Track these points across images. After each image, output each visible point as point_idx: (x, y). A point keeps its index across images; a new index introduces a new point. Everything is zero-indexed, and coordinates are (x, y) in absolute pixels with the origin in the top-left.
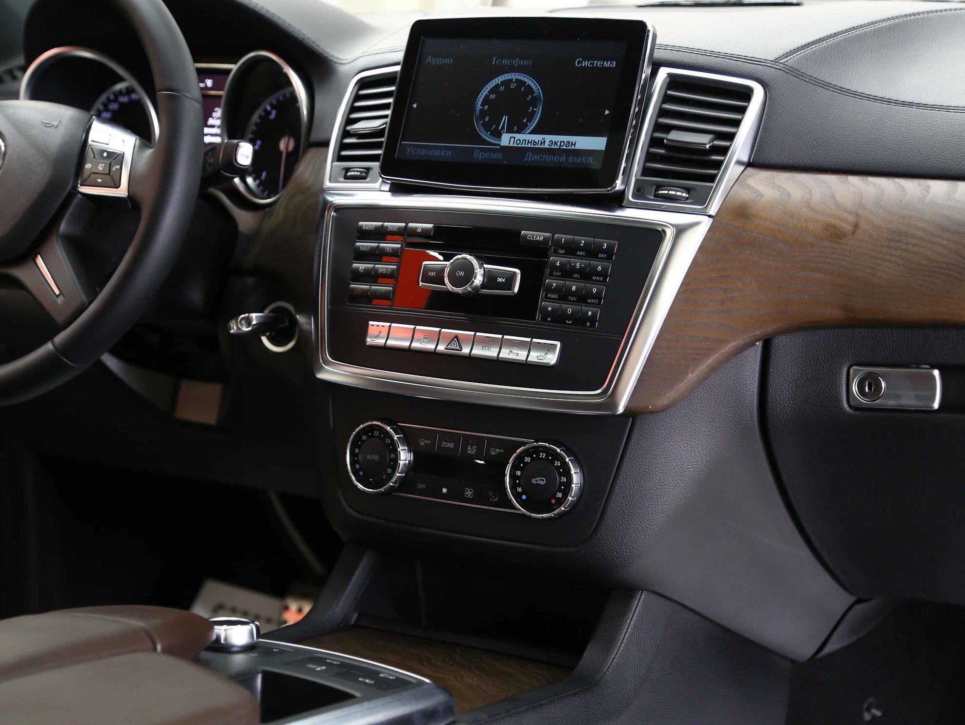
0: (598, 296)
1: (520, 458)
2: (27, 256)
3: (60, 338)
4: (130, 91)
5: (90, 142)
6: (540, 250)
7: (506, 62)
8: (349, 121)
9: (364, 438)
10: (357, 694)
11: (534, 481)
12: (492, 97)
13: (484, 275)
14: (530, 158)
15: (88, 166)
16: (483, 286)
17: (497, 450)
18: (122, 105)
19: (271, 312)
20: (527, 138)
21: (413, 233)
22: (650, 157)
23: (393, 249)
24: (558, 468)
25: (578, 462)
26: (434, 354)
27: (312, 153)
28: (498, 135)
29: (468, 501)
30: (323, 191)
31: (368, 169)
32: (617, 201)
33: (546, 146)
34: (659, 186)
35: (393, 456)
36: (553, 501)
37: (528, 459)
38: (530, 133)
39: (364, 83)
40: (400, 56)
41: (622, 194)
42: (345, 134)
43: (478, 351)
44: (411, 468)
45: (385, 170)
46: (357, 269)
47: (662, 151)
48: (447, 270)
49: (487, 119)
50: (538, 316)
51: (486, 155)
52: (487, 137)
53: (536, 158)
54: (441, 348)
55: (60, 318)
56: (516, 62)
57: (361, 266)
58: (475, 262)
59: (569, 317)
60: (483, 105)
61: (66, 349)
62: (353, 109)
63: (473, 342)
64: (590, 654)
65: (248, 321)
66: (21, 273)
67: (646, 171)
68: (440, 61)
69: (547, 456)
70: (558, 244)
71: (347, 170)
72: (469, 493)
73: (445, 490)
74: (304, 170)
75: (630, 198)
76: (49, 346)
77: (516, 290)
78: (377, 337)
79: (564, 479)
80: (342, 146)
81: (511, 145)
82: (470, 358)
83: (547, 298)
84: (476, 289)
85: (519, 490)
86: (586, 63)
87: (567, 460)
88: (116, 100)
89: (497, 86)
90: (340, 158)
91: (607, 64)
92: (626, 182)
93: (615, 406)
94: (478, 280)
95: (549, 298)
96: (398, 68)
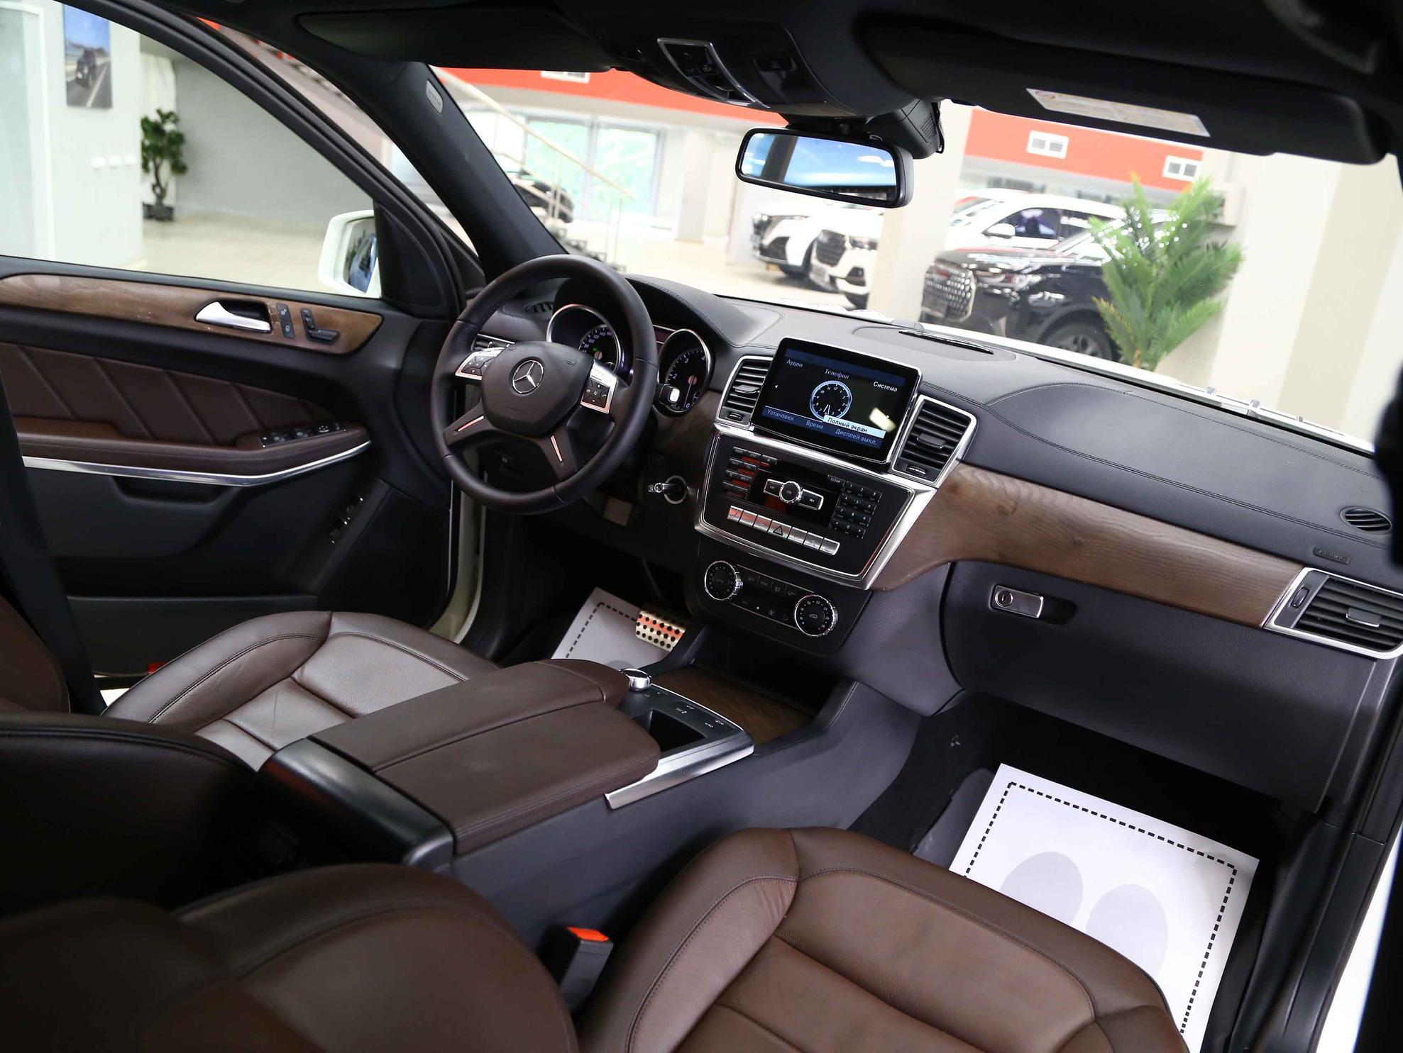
0: (866, 522)
1: (804, 602)
2: (547, 435)
3: (559, 486)
4: (607, 330)
5: (591, 376)
6: (837, 487)
7: (833, 373)
8: (734, 383)
9: (717, 568)
10: (706, 736)
11: (810, 616)
12: (823, 392)
13: (802, 495)
14: (838, 432)
15: (588, 391)
16: (802, 501)
17: (792, 593)
18: (601, 336)
19: (670, 482)
20: (838, 421)
21: (765, 460)
22: (907, 446)
23: (752, 467)
24: (825, 611)
25: (837, 609)
26: (766, 533)
27: (709, 394)
28: (822, 414)
29: (770, 616)
30: (714, 421)
31: (743, 416)
32: (885, 469)
33: (850, 428)
34: (910, 465)
35: (732, 583)
36: (819, 629)
37: (809, 603)
38: (841, 418)
39: (746, 362)
40: (774, 352)
41: (888, 465)
42: (731, 390)
43: (792, 538)
44: (739, 591)
45: (754, 421)
46: (728, 474)
47: (915, 444)
48: (782, 488)
49: (817, 404)
50: (830, 526)
51: (814, 425)
52: (815, 414)
53: (843, 433)
54: (771, 531)
55: (561, 474)
56: (839, 375)
57: (732, 473)
58: (799, 487)
59: (848, 530)
60: (816, 395)
61: (562, 493)
62: (737, 376)
63: (790, 532)
64: (823, 713)
65: (660, 487)
66: (542, 444)
67: (904, 454)
68: (795, 364)
69: (820, 604)
70: (847, 488)
71: (730, 413)
72: (771, 613)
73: (758, 608)
74: (705, 403)
75: (893, 469)
76: (552, 490)
77: (820, 508)
78: (734, 516)
79: (828, 618)
80: (728, 397)
81: (829, 422)
82: (787, 541)
83: (836, 517)
84: (797, 502)
85: (801, 618)
86: (880, 386)
87: (832, 608)
88: (598, 334)
89: (826, 387)
90: (726, 404)
91: (892, 389)
92: (892, 458)
93: (865, 586)
94: (799, 498)
95: (838, 517)
96: (771, 359)
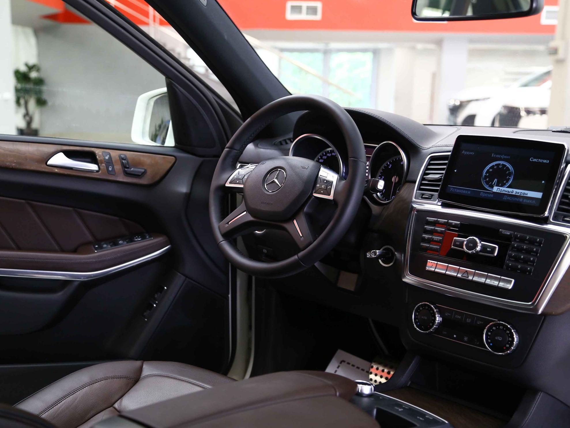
0: (533, 262)
1: (491, 327)
2: (290, 220)
3: (301, 254)
4: (332, 152)
5: (319, 176)
6: (508, 238)
7: (498, 156)
8: (425, 174)
9: (421, 309)
11: (496, 338)
12: (491, 170)
13: (481, 247)
14: (505, 198)
15: (318, 185)
16: (481, 251)
17: (480, 322)
18: (328, 157)
19: (383, 250)
20: (505, 190)
21: (451, 225)
22: (561, 203)
23: (441, 231)
24: (508, 334)
25: (517, 332)
26: (456, 277)
27: (407, 185)
28: (492, 187)
29: (465, 342)
30: (411, 202)
31: (432, 195)
32: (546, 221)
33: (514, 194)
34: (565, 216)
35: (433, 318)
36: (505, 348)
37: (494, 328)
38: (507, 187)
39: (432, 158)
40: (451, 148)
41: (547, 218)
42: (423, 179)
43: (476, 279)
44: (440, 324)
45: (440, 197)
46: (424, 237)
47: (567, 201)
48: (465, 243)
49: (487, 179)
50: (505, 267)
51: (486, 195)
52: (487, 187)
53: (509, 198)
54: (459, 275)
55: (301, 246)
56: (502, 157)
57: (426, 236)
58: (478, 240)
59: (519, 269)
60: (486, 173)
61: (302, 259)
62: (427, 169)
63: (474, 275)
64: (516, 417)
65: (375, 253)
66: (287, 226)
67: (559, 209)
68: (468, 153)
69: (503, 328)
70: (516, 237)
71: (423, 194)
72: (466, 339)
73: (455, 336)
74: (403, 192)
75: (551, 220)
76: (296, 257)
77: (496, 254)
78: (431, 267)
79: (510, 339)
80: (421, 184)
81: (498, 191)
82: (472, 281)
83: (509, 260)
84: (477, 252)
85: (489, 341)
86: (535, 160)
87: (513, 331)
88: (326, 155)
89: (493, 166)
90: (419, 189)
91: (545, 161)
92: (550, 213)
93: (538, 311)
94: (479, 248)
95: (510, 260)
96: (450, 153)
